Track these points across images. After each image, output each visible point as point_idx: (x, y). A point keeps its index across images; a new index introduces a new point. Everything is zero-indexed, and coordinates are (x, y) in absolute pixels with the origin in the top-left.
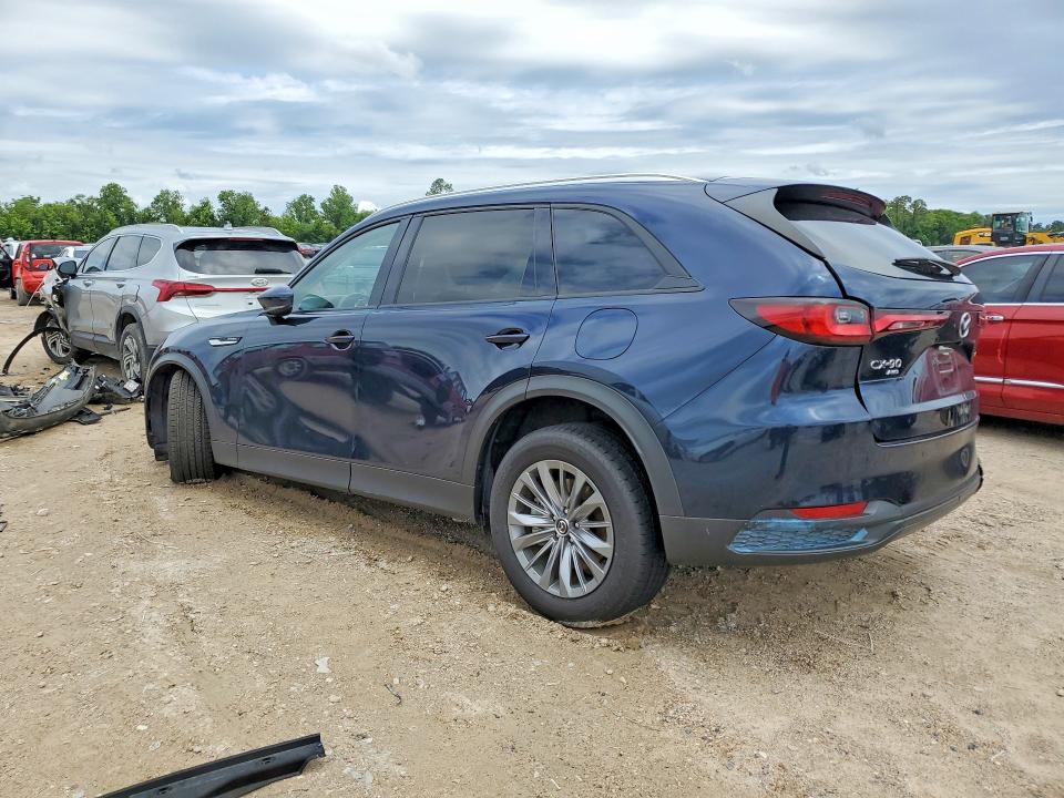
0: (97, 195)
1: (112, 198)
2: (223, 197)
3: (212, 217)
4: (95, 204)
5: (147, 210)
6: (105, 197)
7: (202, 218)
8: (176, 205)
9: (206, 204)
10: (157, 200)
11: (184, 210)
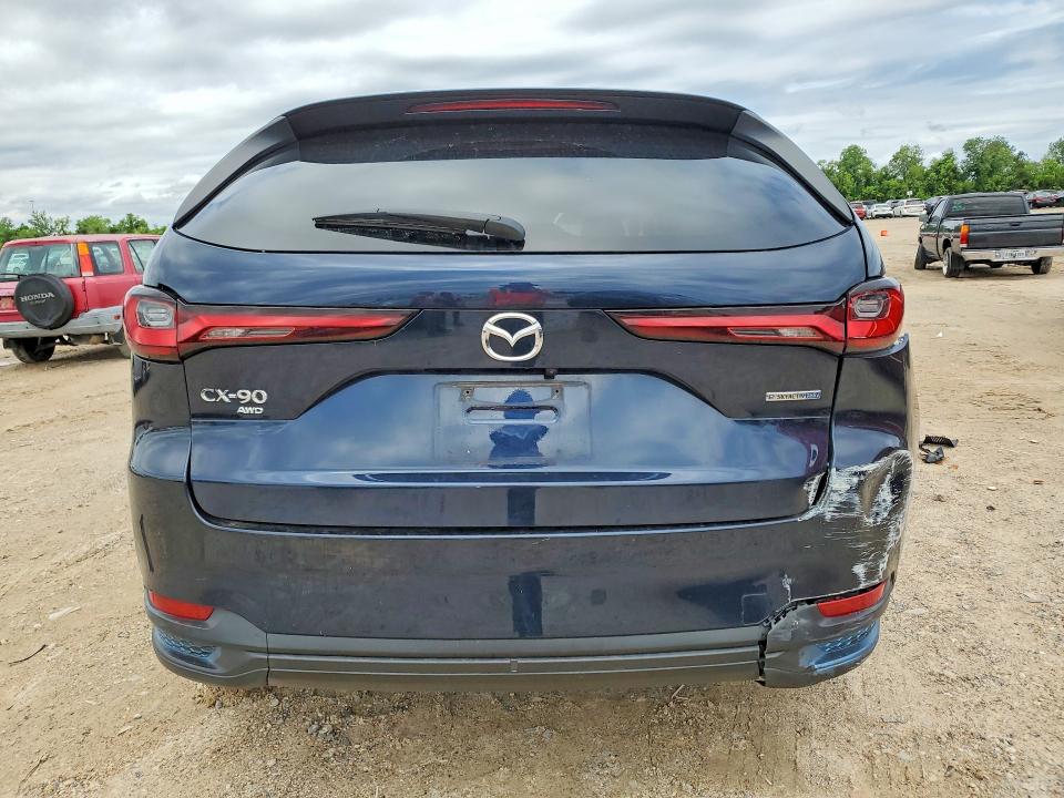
0: (837, 158)
1: (850, 161)
2: (969, 146)
3: (954, 170)
4: (836, 168)
5: (885, 168)
6: (845, 159)
7: (943, 171)
8: (915, 161)
9: (949, 156)
10: (895, 158)
11: (924, 165)
